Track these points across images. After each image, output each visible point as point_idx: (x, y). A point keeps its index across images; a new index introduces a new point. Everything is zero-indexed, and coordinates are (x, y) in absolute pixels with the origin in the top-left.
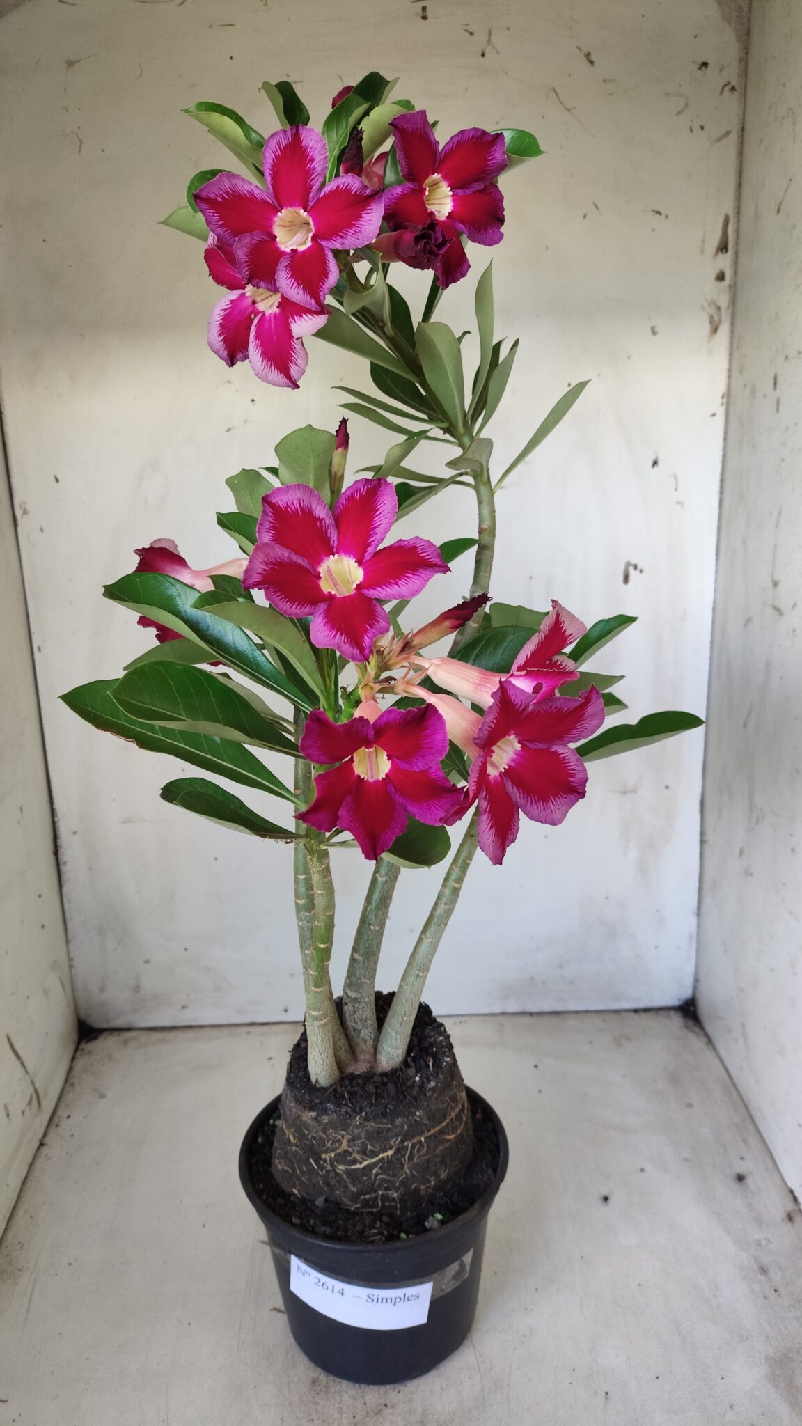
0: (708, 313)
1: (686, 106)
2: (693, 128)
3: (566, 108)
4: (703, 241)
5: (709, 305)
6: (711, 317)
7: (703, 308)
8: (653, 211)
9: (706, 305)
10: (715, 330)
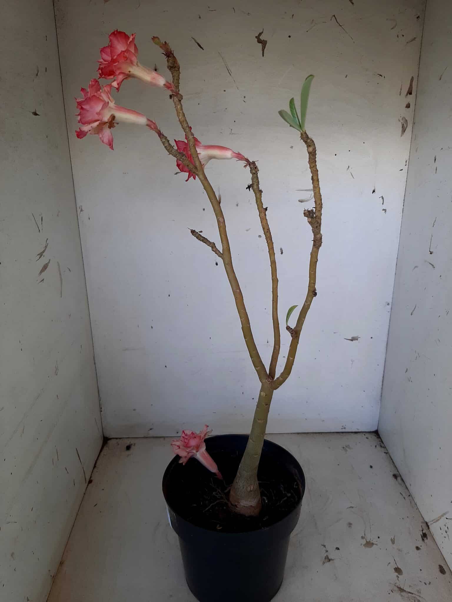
0: (402, 123)
1: (396, 24)
2: (399, 36)
3: (340, 25)
4: (401, 90)
5: (402, 119)
6: (403, 125)
7: (399, 120)
8: (378, 74)
9: (401, 119)
10: (404, 130)
